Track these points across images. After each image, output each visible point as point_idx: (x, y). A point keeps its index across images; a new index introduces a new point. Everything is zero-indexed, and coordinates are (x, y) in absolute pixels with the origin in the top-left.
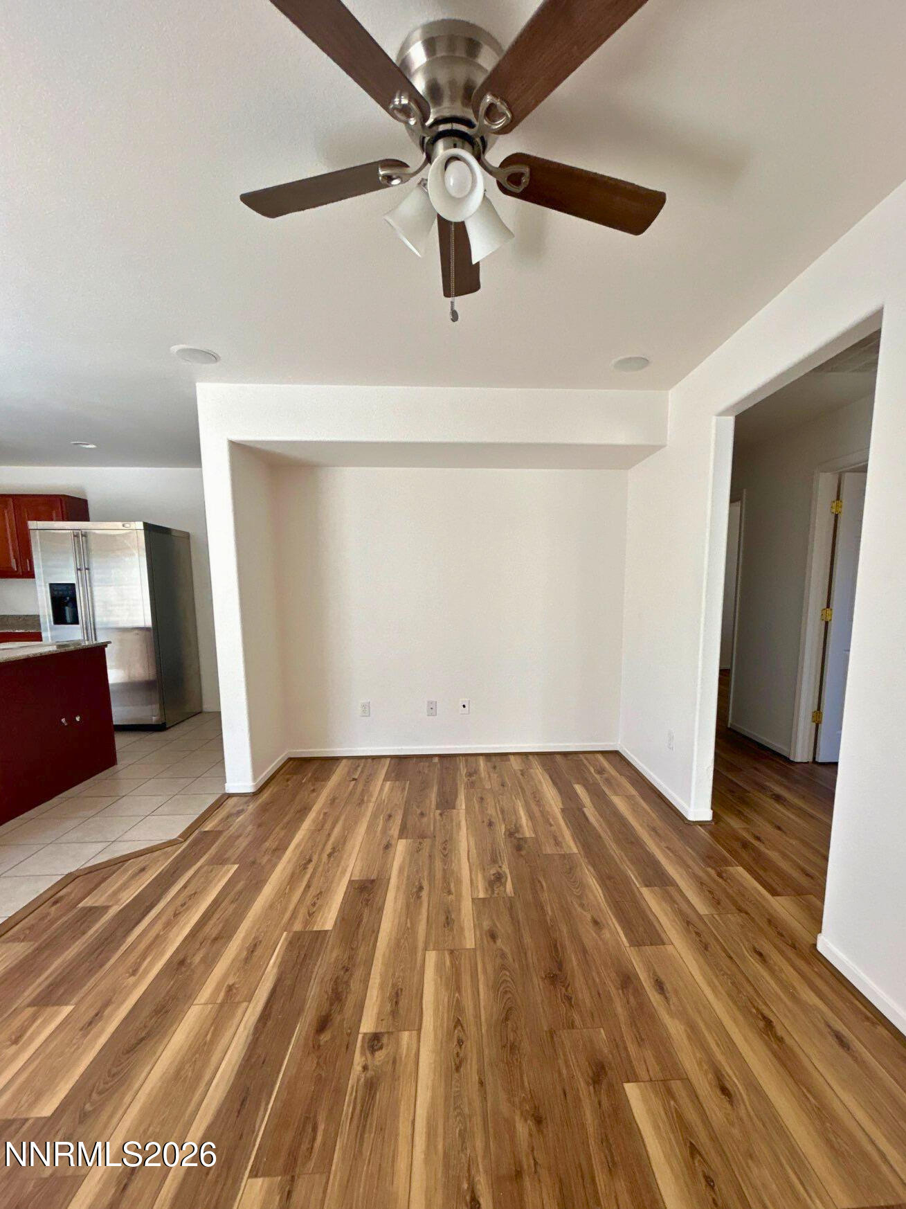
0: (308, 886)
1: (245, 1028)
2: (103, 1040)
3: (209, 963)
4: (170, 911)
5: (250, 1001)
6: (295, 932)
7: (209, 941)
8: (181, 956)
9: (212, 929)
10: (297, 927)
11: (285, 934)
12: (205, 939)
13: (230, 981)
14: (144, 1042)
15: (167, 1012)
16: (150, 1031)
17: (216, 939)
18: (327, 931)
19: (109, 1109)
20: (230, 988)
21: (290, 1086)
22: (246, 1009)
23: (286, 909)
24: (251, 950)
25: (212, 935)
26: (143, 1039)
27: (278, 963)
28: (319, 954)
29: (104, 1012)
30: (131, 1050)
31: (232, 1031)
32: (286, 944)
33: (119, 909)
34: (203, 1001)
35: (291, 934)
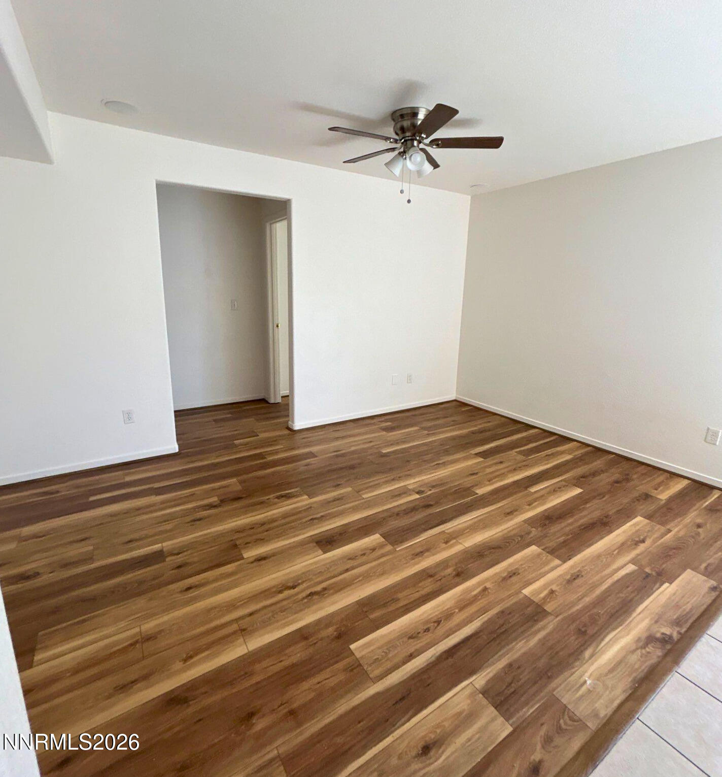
0: (347, 570)
1: (453, 524)
2: (511, 560)
3: (444, 564)
4: (441, 630)
5: (443, 531)
6: (393, 546)
7: (435, 577)
8: (457, 580)
9: (428, 586)
10: (389, 548)
11: (397, 549)
12: (437, 581)
13: (444, 545)
14: (493, 546)
15: (479, 553)
16: (489, 550)
17: (431, 576)
18: (381, 535)
19: (512, 533)
20: (446, 543)
21: (454, 501)
22: (448, 529)
23: (379, 565)
24: (421, 554)
25: (431, 582)
26: (493, 548)
27: (418, 537)
28: (399, 528)
29: (507, 575)
30: (499, 547)
31: (460, 526)
32: (403, 544)
33: (474, 677)
34: (461, 546)
35: (396, 546)
